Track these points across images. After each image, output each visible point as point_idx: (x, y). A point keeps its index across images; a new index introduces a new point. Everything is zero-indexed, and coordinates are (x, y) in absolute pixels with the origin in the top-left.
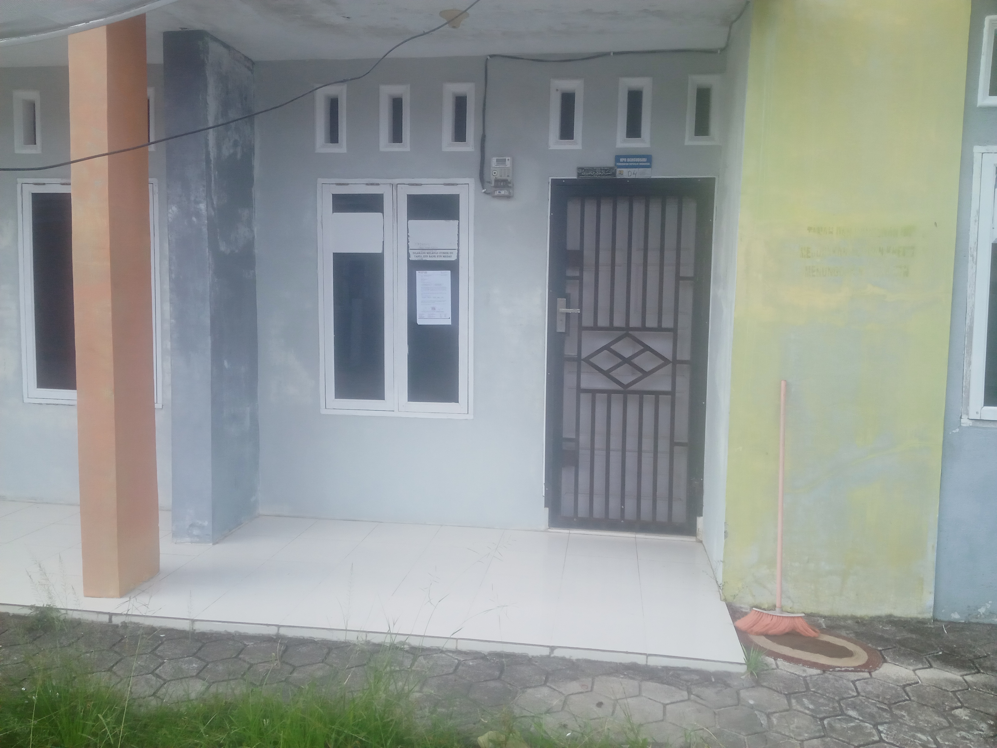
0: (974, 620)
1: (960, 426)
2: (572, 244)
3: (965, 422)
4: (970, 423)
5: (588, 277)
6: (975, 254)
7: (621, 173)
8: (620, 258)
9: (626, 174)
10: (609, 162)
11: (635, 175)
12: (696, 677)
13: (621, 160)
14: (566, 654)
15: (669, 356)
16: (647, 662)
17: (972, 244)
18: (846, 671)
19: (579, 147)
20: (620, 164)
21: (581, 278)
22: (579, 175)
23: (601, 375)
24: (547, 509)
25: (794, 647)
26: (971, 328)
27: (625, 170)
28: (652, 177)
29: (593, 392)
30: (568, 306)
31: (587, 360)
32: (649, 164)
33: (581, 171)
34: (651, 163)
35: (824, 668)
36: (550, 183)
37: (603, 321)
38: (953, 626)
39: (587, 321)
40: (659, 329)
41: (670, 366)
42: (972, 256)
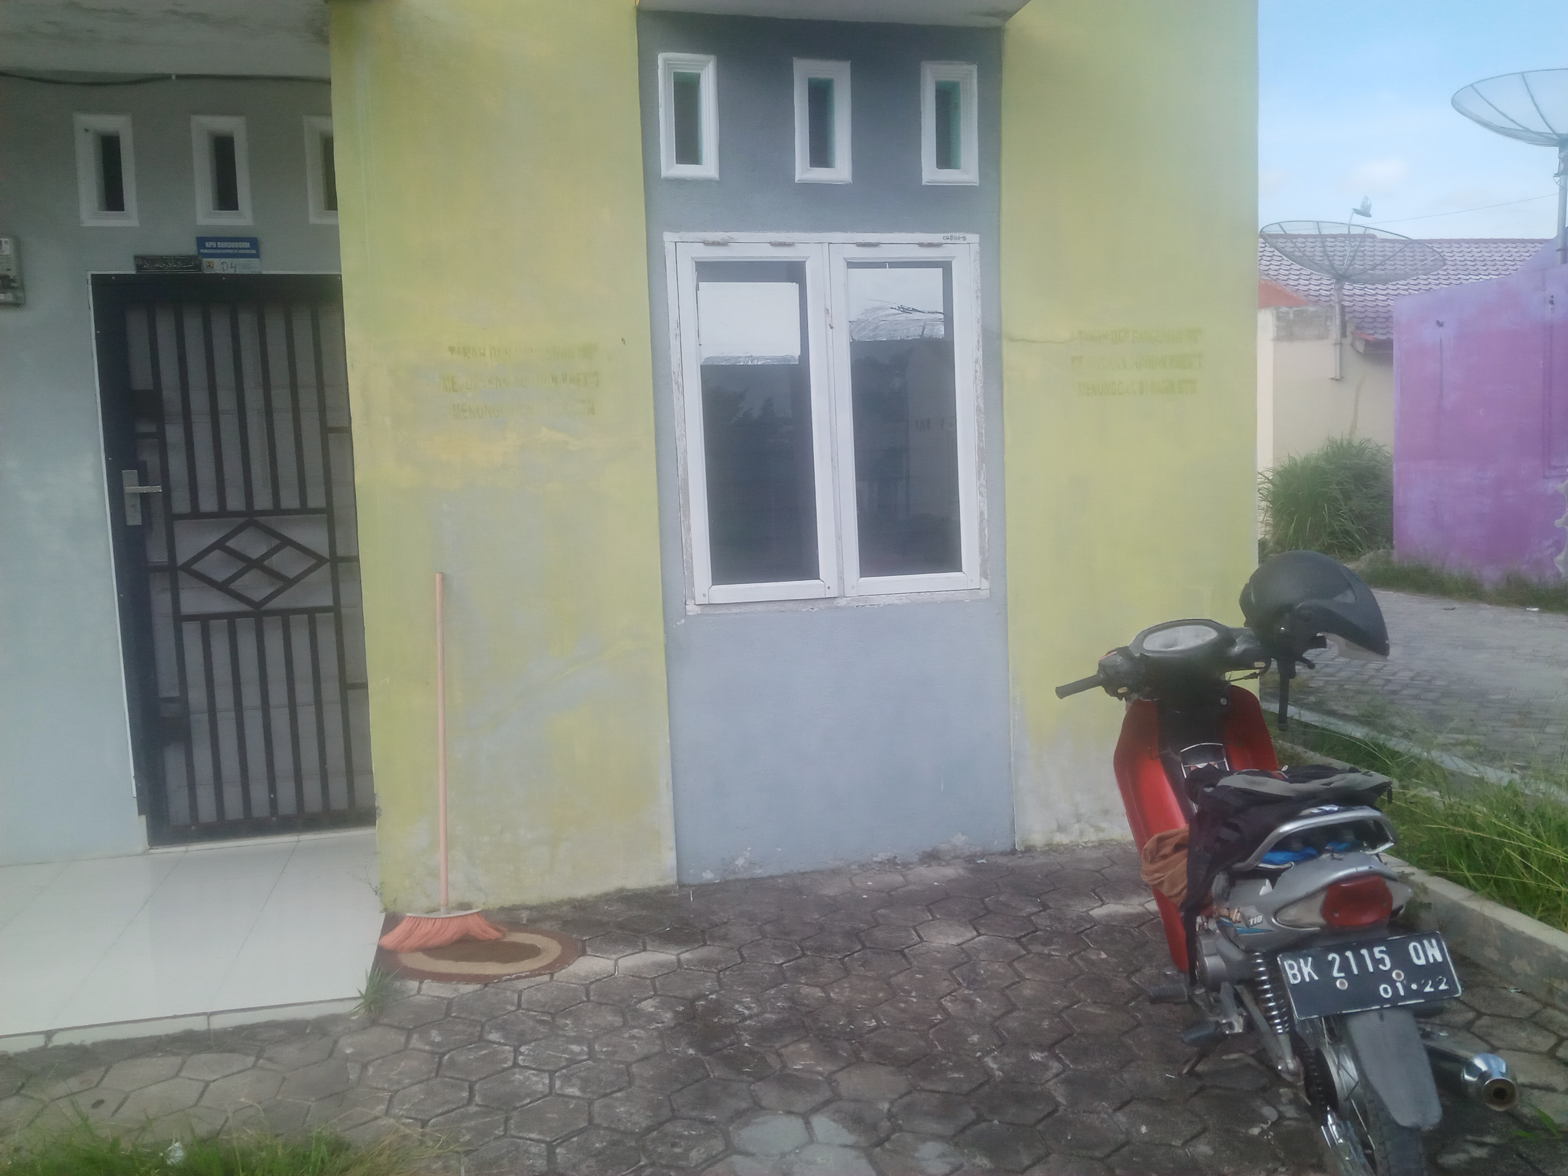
0: (731, 877)
1: (686, 614)
2: (141, 379)
3: (692, 609)
4: (698, 610)
5: (174, 434)
6: (680, 380)
7: (210, 266)
8: (226, 400)
9: (219, 266)
10: (190, 249)
11: (233, 269)
12: (281, 1032)
13: (208, 245)
14: (75, 1038)
15: (325, 552)
16: (209, 1025)
17: (675, 367)
18: (518, 978)
19: (134, 223)
20: (206, 251)
21: (161, 436)
22: (139, 267)
23: (215, 592)
24: (143, 818)
25: (458, 959)
26: (686, 481)
27: (216, 261)
28: (265, 272)
29: (204, 620)
30: (143, 481)
31: (187, 567)
32: (254, 252)
33: (140, 262)
34: (258, 251)
35: (486, 981)
36: (90, 282)
37: (208, 503)
38: (704, 890)
39: (181, 504)
40: (304, 510)
41: (327, 567)
42: (677, 383)
